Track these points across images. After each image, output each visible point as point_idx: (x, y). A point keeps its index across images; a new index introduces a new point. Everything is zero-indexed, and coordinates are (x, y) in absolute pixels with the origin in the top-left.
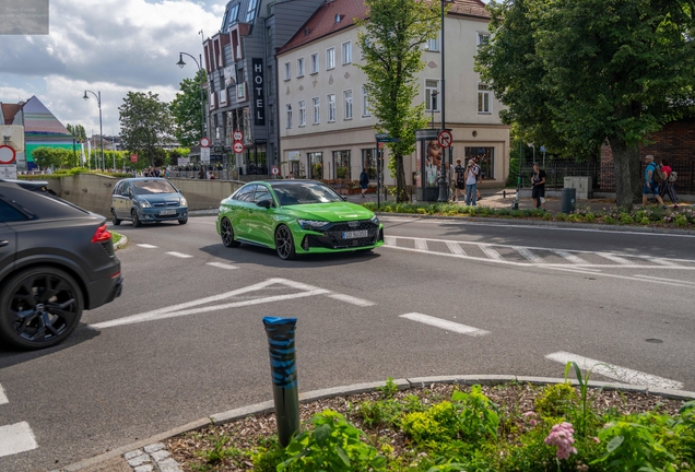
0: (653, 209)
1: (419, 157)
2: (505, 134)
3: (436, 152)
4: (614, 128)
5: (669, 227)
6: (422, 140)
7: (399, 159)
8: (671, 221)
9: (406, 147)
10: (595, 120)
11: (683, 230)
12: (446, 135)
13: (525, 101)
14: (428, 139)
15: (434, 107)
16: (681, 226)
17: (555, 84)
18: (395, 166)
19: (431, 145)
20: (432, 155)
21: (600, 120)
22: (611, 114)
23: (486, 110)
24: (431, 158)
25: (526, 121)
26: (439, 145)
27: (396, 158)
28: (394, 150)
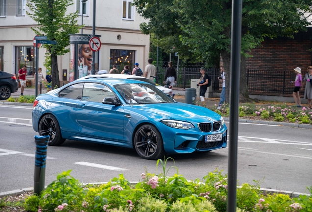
0: (248, 106)
1: (72, 58)
2: (145, 40)
3: (87, 54)
4: (223, 44)
5: (258, 119)
6: (75, 43)
7: (54, 58)
8: (260, 115)
9: (61, 49)
10: (210, 37)
11: (266, 121)
12: (96, 40)
13: (160, 18)
14: (81, 43)
15: (84, 12)
16: (265, 118)
17: (181, 8)
18: (50, 64)
19: (83, 48)
20: (83, 56)
21: (214, 37)
22: (221, 33)
23: (130, 17)
24: (83, 60)
25: (161, 33)
26: (90, 49)
27: (51, 57)
28: (50, 51)
